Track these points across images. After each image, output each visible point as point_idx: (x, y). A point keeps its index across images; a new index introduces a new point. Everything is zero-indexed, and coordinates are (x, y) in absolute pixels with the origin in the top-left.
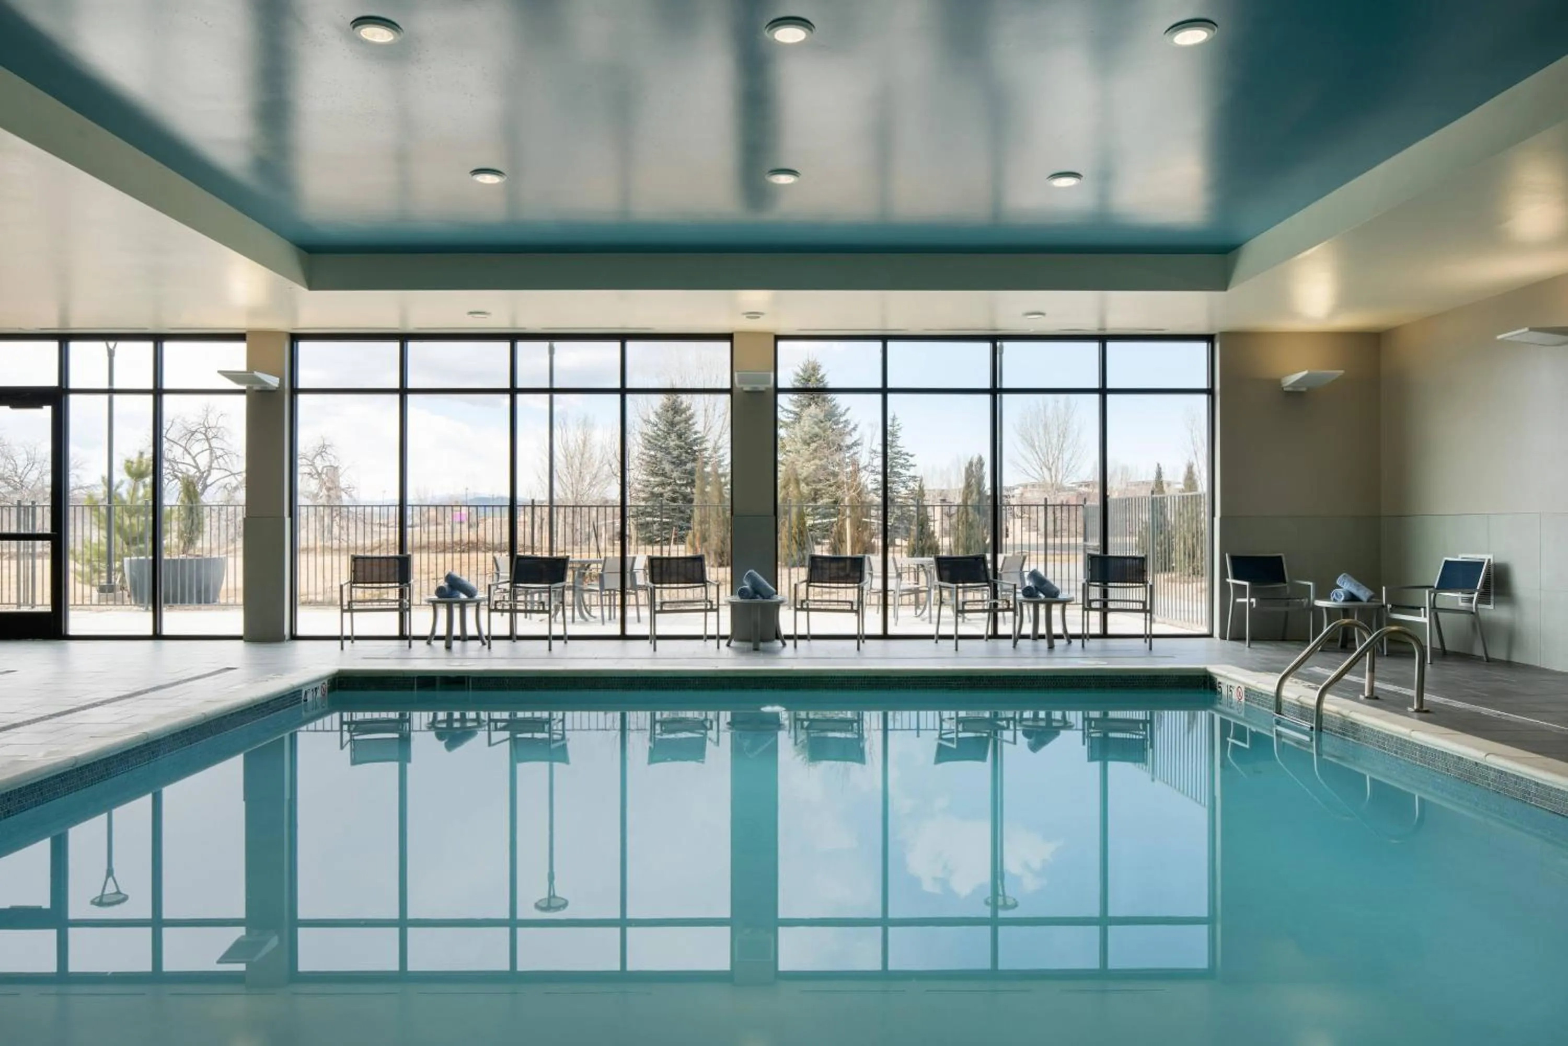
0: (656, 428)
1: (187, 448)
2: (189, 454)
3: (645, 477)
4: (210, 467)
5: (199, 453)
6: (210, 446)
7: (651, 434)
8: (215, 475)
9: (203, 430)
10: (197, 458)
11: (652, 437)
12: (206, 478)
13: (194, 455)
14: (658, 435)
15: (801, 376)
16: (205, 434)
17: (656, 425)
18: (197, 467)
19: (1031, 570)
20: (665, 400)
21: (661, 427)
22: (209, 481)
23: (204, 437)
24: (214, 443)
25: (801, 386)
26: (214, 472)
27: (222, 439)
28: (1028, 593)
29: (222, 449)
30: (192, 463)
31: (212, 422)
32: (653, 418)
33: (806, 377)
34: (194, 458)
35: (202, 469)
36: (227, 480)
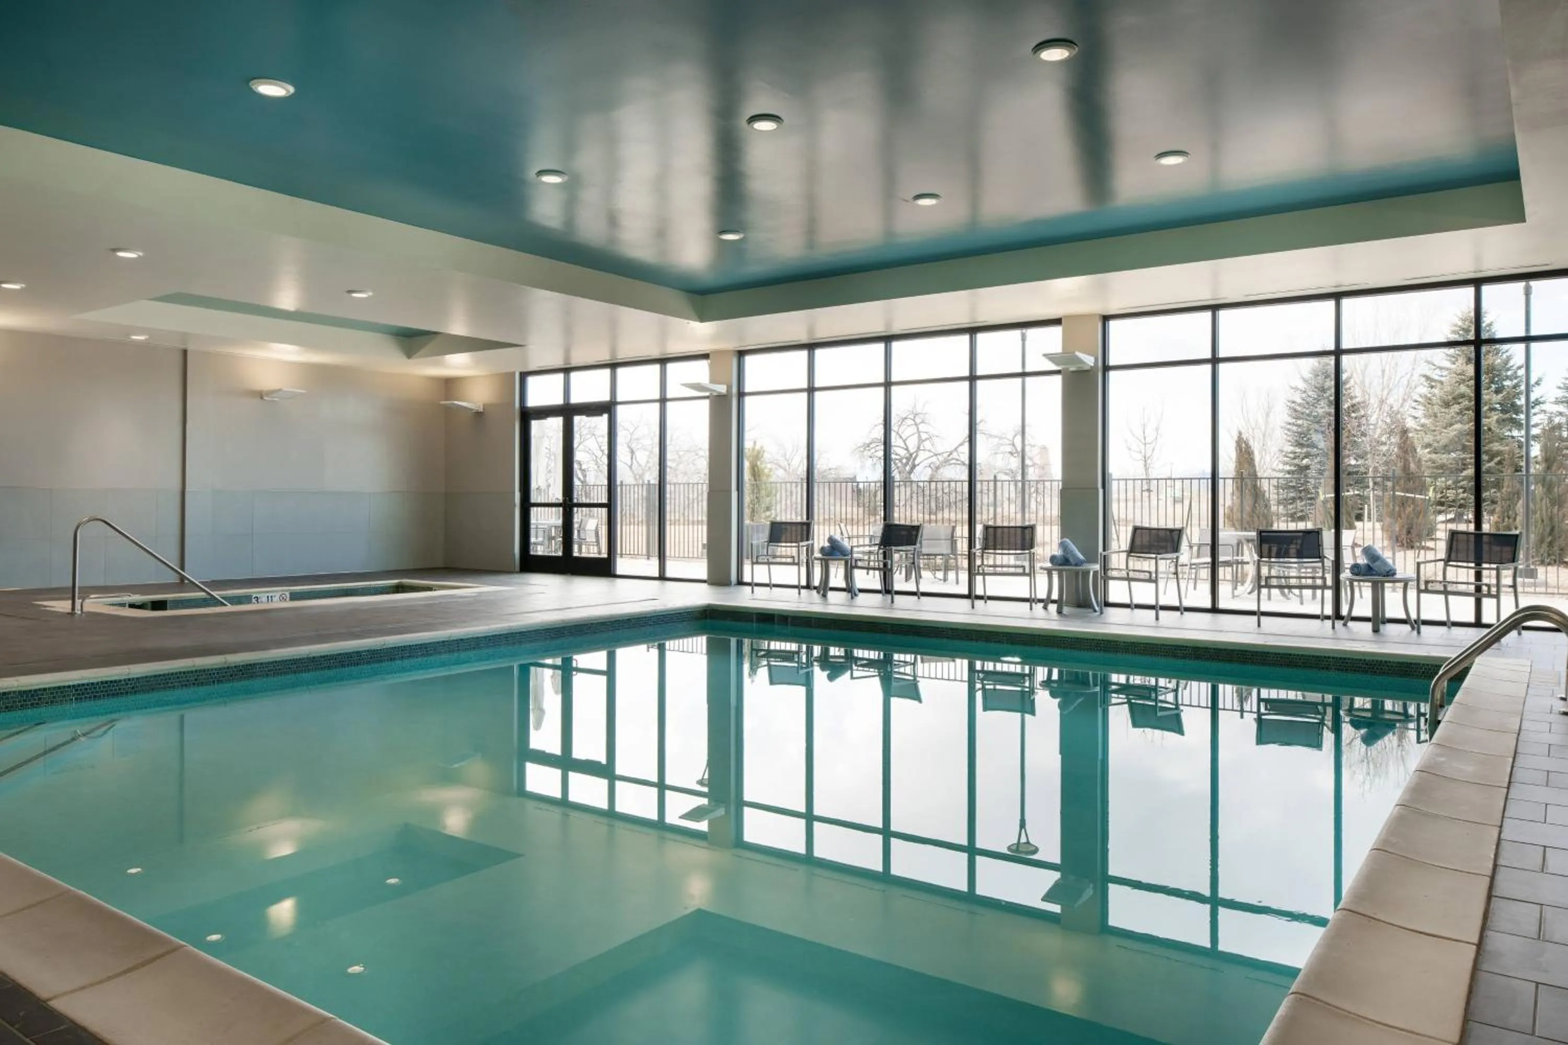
0: (1304, 395)
1: (900, 433)
2: (901, 437)
3: (1292, 448)
4: (918, 448)
5: (909, 437)
6: (918, 429)
7: (1299, 401)
8: (922, 456)
9: (912, 416)
10: (907, 442)
11: (1300, 405)
12: (914, 459)
13: (904, 438)
14: (1308, 403)
15: (1460, 327)
16: (914, 420)
17: (1305, 392)
18: (907, 449)
19: (1365, 546)
20: (1317, 364)
21: (1310, 393)
22: (917, 462)
23: (912, 422)
24: (921, 427)
25: (1461, 339)
26: (921, 453)
27: (929, 424)
28: (1356, 570)
29: (926, 432)
30: (903, 445)
31: (919, 410)
32: (1302, 385)
33: (1465, 327)
34: (904, 441)
35: (912, 451)
36: (930, 461)
